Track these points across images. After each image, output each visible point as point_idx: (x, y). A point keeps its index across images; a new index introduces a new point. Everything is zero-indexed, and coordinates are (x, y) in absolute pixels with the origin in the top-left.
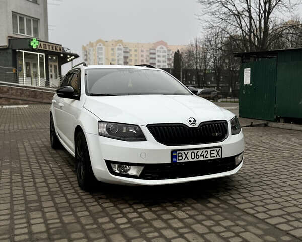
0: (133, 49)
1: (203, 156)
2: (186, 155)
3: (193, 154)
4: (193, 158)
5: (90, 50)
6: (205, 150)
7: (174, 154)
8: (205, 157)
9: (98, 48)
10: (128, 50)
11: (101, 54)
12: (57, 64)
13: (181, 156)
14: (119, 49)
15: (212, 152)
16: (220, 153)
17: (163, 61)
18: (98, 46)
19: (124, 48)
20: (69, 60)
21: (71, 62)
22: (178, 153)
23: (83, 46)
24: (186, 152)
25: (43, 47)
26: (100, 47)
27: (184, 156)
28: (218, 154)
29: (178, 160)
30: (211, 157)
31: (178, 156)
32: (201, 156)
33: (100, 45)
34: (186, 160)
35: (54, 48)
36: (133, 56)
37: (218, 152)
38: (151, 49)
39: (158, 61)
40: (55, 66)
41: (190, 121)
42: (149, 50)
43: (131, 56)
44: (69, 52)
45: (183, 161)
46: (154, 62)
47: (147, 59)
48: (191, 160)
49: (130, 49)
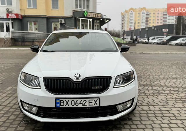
0: (152, 13)
1: (82, 104)
2: (67, 103)
3: (73, 102)
4: (73, 104)
5: (125, 15)
6: (83, 100)
7: (58, 101)
8: (84, 105)
9: (130, 13)
10: (149, 13)
11: (132, 17)
12: (99, 24)
13: (63, 103)
14: (143, 13)
15: (90, 101)
16: (98, 102)
17: (172, 19)
18: (130, 12)
19: (146, 12)
20: (106, 22)
21: (107, 23)
22: (61, 101)
23: (122, 13)
24: (67, 100)
25: (90, 15)
26: (132, 12)
27: (65, 103)
28: (96, 103)
29: (61, 106)
30: (89, 105)
31: (61, 103)
32: (80, 104)
33: (131, 11)
34: (67, 106)
35: (97, 16)
36: (152, 17)
37: (96, 102)
38: (164, 12)
39: (169, 19)
40: (98, 26)
41: (75, 76)
42: (163, 12)
43: (151, 17)
44: (105, 17)
45: (64, 106)
46: (165, 20)
47: (161, 18)
48: (72, 106)
49: (150, 12)
